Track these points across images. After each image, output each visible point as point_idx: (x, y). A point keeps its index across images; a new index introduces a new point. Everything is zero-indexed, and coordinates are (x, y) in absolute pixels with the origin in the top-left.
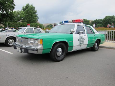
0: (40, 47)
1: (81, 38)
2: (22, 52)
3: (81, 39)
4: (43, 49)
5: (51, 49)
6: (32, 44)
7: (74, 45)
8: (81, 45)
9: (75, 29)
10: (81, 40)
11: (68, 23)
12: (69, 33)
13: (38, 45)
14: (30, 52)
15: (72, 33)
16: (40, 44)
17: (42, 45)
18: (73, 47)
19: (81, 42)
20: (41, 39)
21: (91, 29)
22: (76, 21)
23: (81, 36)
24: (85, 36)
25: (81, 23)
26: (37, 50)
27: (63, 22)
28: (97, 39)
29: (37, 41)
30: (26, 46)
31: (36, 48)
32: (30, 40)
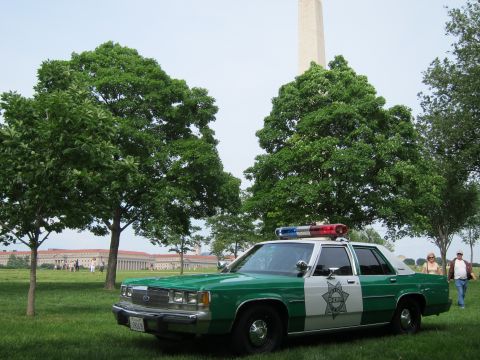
0: (202, 313)
1: (335, 290)
2: (147, 330)
3: (336, 295)
4: (212, 321)
5: (232, 320)
6: (181, 306)
7: (307, 314)
8: (334, 316)
9: (313, 262)
10: (334, 297)
11: (297, 236)
12: (294, 275)
13: (197, 310)
15: (301, 275)
16: (204, 307)
17: (207, 309)
18: (306, 320)
19: (336, 305)
20: (205, 292)
21: (379, 258)
22: (321, 232)
23: (333, 283)
24: (352, 282)
25: (339, 239)
26: (195, 321)
27: (278, 232)
28: (403, 293)
29: (194, 298)
30: (161, 311)
31: (190, 316)
32: (174, 296)
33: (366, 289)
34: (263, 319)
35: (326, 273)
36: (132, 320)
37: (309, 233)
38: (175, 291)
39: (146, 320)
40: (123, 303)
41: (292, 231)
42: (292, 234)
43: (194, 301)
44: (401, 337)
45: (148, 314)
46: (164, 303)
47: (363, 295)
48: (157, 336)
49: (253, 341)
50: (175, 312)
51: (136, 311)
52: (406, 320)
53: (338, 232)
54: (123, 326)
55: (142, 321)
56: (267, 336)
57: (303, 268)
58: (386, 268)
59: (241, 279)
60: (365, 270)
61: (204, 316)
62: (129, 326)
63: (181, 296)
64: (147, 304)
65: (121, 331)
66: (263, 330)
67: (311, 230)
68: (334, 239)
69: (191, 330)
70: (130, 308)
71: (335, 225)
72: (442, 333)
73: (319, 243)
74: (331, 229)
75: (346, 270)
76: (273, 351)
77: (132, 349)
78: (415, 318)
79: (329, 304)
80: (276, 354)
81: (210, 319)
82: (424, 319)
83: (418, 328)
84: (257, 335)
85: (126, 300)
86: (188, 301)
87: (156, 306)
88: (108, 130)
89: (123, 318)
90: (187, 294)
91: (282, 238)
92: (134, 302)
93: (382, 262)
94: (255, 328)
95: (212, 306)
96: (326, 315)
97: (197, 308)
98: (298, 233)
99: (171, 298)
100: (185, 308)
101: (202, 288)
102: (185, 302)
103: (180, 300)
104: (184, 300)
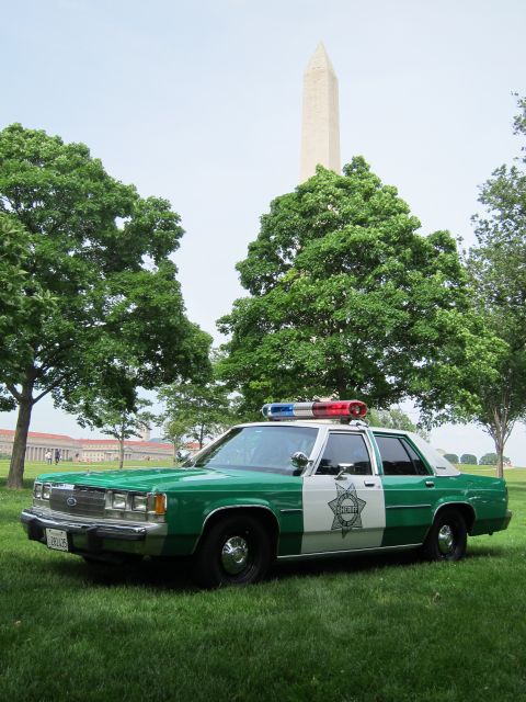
0: (155, 525)
1: (347, 495)
2: (72, 549)
3: (347, 503)
4: (170, 537)
5: (197, 536)
6: (123, 514)
7: (306, 529)
8: (344, 533)
9: (315, 455)
12: (288, 473)
13: (147, 520)
14: (107, 546)
15: (298, 473)
16: (156, 516)
17: (162, 519)
18: (305, 541)
19: (347, 517)
20: (160, 495)
21: (410, 451)
22: (328, 412)
23: (344, 485)
24: (372, 485)
25: (353, 422)
26: (143, 537)
27: (266, 410)
28: (443, 502)
29: (142, 502)
30: (92, 521)
31: (137, 529)
32: (113, 499)
33: (391, 496)
34: (243, 535)
35: (335, 471)
36: (50, 533)
37: (311, 413)
39: (71, 534)
40: (37, 508)
41: (286, 409)
42: (287, 413)
43: (142, 507)
44: (438, 564)
45: (73, 525)
46: (99, 510)
47: (386, 503)
48: (85, 558)
49: (227, 567)
50: (115, 522)
51: (57, 520)
52: (446, 541)
53: (352, 412)
54: (35, 543)
55: (64, 536)
56: (247, 561)
57: (301, 462)
58: (419, 466)
59: (211, 476)
60: (390, 468)
61: (157, 529)
62: (45, 543)
63: (123, 500)
64: (74, 510)
65: (33, 549)
66: (242, 551)
67: (314, 408)
68: (346, 421)
69: (138, 549)
70: (46, 515)
71: (349, 402)
72: (497, 560)
73: (325, 427)
74: (344, 407)
75: (363, 468)
76: (256, 581)
77: (48, 576)
78: (459, 538)
79: (338, 515)
80: (261, 587)
81: (166, 534)
82: (471, 540)
83: (462, 552)
84: (232, 558)
85: (41, 503)
86: (133, 505)
87: (87, 513)
88: (19, 251)
89: (36, 531)
90: (132, 496)
91: (271, 419)
92: (53, 508)
93: (415, 457)
94: (230, 549)
95: (169, 516)
96: (332, 532)
97: (146, 517)
98: (295, 413)
99: (108, 503)
100: (129, 516)
101: (154, 489)
102: (128, 509)
103: (122, 505)
104: (128, 506)
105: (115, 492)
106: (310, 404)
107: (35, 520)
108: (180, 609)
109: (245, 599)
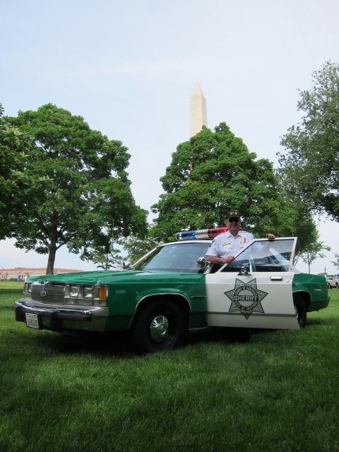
0: (99, 308)
1: (245, 287)
2: (41, 327)
4: (111, 317)
5: (131, 316)
6: (76, 301)
11: (196, 239)
12: (195, 272)
13: (93, 305)
14: (67, 324)
15: (201, 272)
16: (100, 302)
17: (104, 304)
20: (102, 286)
26: (90, 317)
27: (178, 236)
29: (89, 292)
30: (56, 307)
31: (85, 312)
32: (71, 290)
34: (164, 315)
36: (28, 316)
37: (207, 236)
38: (71, 286)
39: (41, 316)
41: (191, 235)
42: (192, 237)
43: (90, 296)
46: (60, 298)
49: (154, 337)
50: (70, 307)
54: (21, 324)
55: (36, 318)
56: (168, 333)
57: (203, 264)
61: (101, 312)
62: (26, 322)
63: (77, 291)
64: (45, 299)
66: (165, 326)
67: (209, 233)
69: (86, 327)
70: (28, 303)
76: (175, 347)
80: (179, 352)
81: (107, 315)
84: (158, 331)
85: (27, 296)
86: (84, 295)
87: (53, 301)
89: (21, 314)
90: (83, 287)
91: (181, 240)
92: (34, 298)
94: (156, 324)
95: (109, 302)
97: (92, 303)
98: (196, 236)
99: (66, 293)
100: (80, 303)
101: (98, 282)
102: (80, 297)
103: (75, 295)
104: (80, 295)
105: (71, 285)
106: (206, 230)
107: (20, 307)
108: (115, 375)
109: (168, 363)
